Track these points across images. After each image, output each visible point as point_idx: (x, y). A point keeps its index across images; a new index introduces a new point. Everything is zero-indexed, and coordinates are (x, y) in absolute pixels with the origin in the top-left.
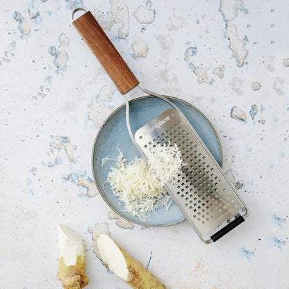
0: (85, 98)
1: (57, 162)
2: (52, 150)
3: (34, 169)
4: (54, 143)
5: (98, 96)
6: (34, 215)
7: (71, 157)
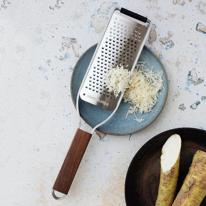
0: (89, 11)
1: (66, 56)
2: (63, 48)
3: (49, 61)
4: (65, 42)
5: (99, 9)
6: (47, 95)
7: (77, 53)
